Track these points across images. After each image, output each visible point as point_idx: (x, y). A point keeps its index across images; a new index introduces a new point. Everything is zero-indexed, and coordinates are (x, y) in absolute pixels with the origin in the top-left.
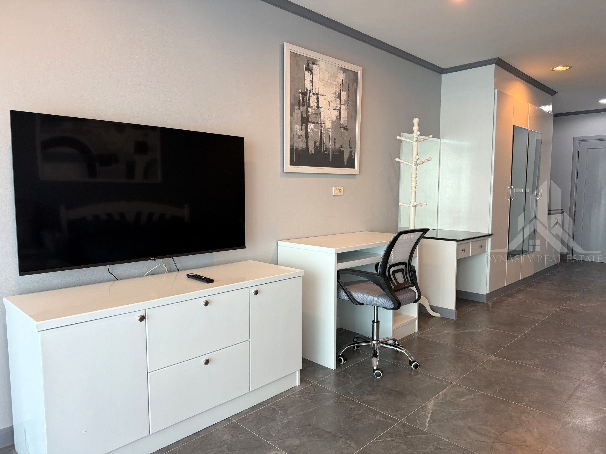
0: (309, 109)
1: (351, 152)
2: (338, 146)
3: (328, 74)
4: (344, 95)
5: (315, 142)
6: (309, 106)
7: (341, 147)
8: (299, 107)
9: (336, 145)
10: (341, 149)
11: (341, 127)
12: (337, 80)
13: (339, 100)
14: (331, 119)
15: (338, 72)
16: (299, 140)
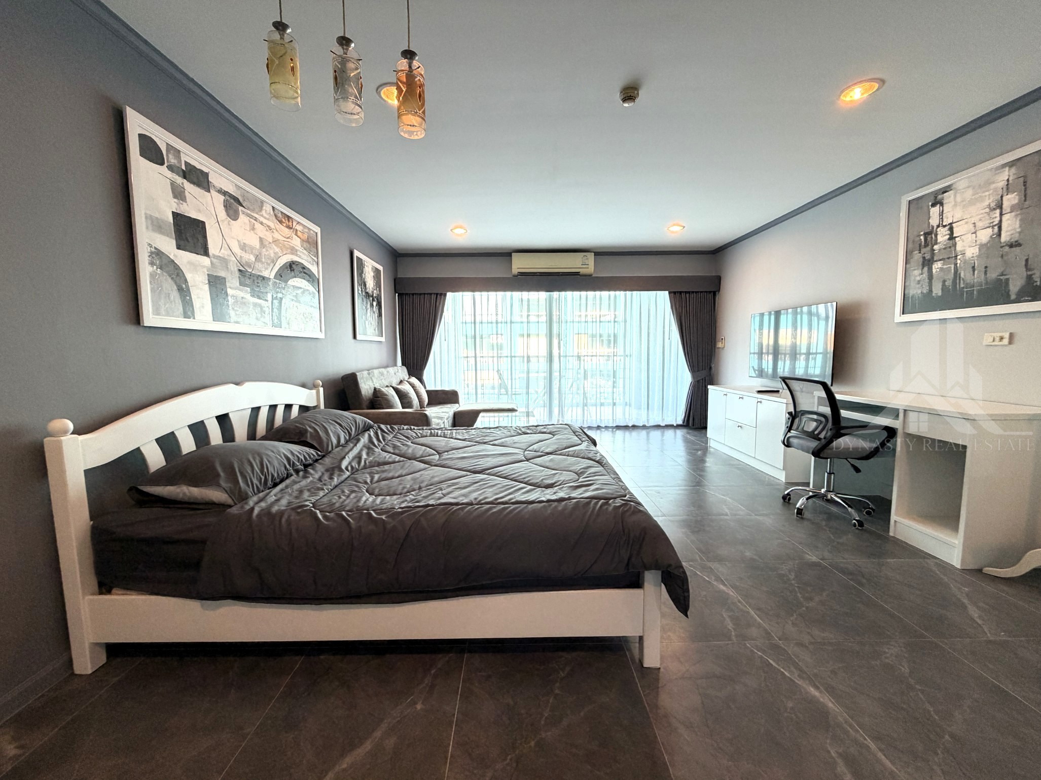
0: (936, 247)
1: (1029, 277)
2: (993, 275)
3: (973, 189)
4: (1011, 200)
5: (944, 281)
6: (936, 243)
7: (1002, 275)
8: (920, 250)
9: (988, 275)
10: (1002, 277)
11: (1002, 247)
12: (993, 186)
13: (998, 211)
14: (978, 243)
15: (996, 174)
16: (918, 286)
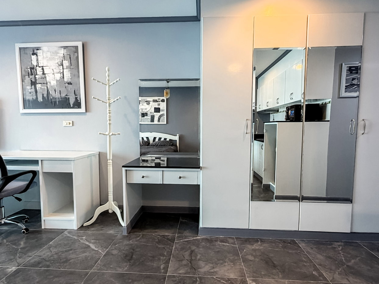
0: (37, 76)
1: (76, 98)
2: (63, 95)
3: (50, 53)
4: (66, 63)
5: (43, 95)
6: (37, 74)
7: (67, 95)
8: (29, 76)
9: (61, 95)
10: (67, 97)
11: (65, 83)
12: (58, 55)
13: (62, 67)
14: (56, 79)
15: (59, 50)
16: (30, 94)
